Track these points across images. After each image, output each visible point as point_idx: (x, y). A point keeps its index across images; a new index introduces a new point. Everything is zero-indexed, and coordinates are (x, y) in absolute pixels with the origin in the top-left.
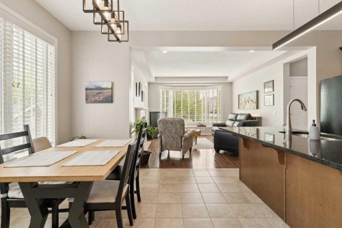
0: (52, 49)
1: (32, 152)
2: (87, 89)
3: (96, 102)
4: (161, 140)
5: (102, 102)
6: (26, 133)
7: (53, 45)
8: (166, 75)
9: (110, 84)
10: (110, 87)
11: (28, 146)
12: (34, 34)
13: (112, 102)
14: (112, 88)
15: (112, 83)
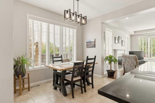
0: (75, 30)
1: (62, 62)
2: (87, 43)
3: (89, 47)
4: (124, 67)
5: (91, 47)
6: (61, 57)
7: (75, 29)
8: (141, 29)
9: (94, 40)
10: (94, 41)
11: (61, 60)
12: (68, 27)
13: (95, 47)
14: (95, 42)
15: (95, 39)
